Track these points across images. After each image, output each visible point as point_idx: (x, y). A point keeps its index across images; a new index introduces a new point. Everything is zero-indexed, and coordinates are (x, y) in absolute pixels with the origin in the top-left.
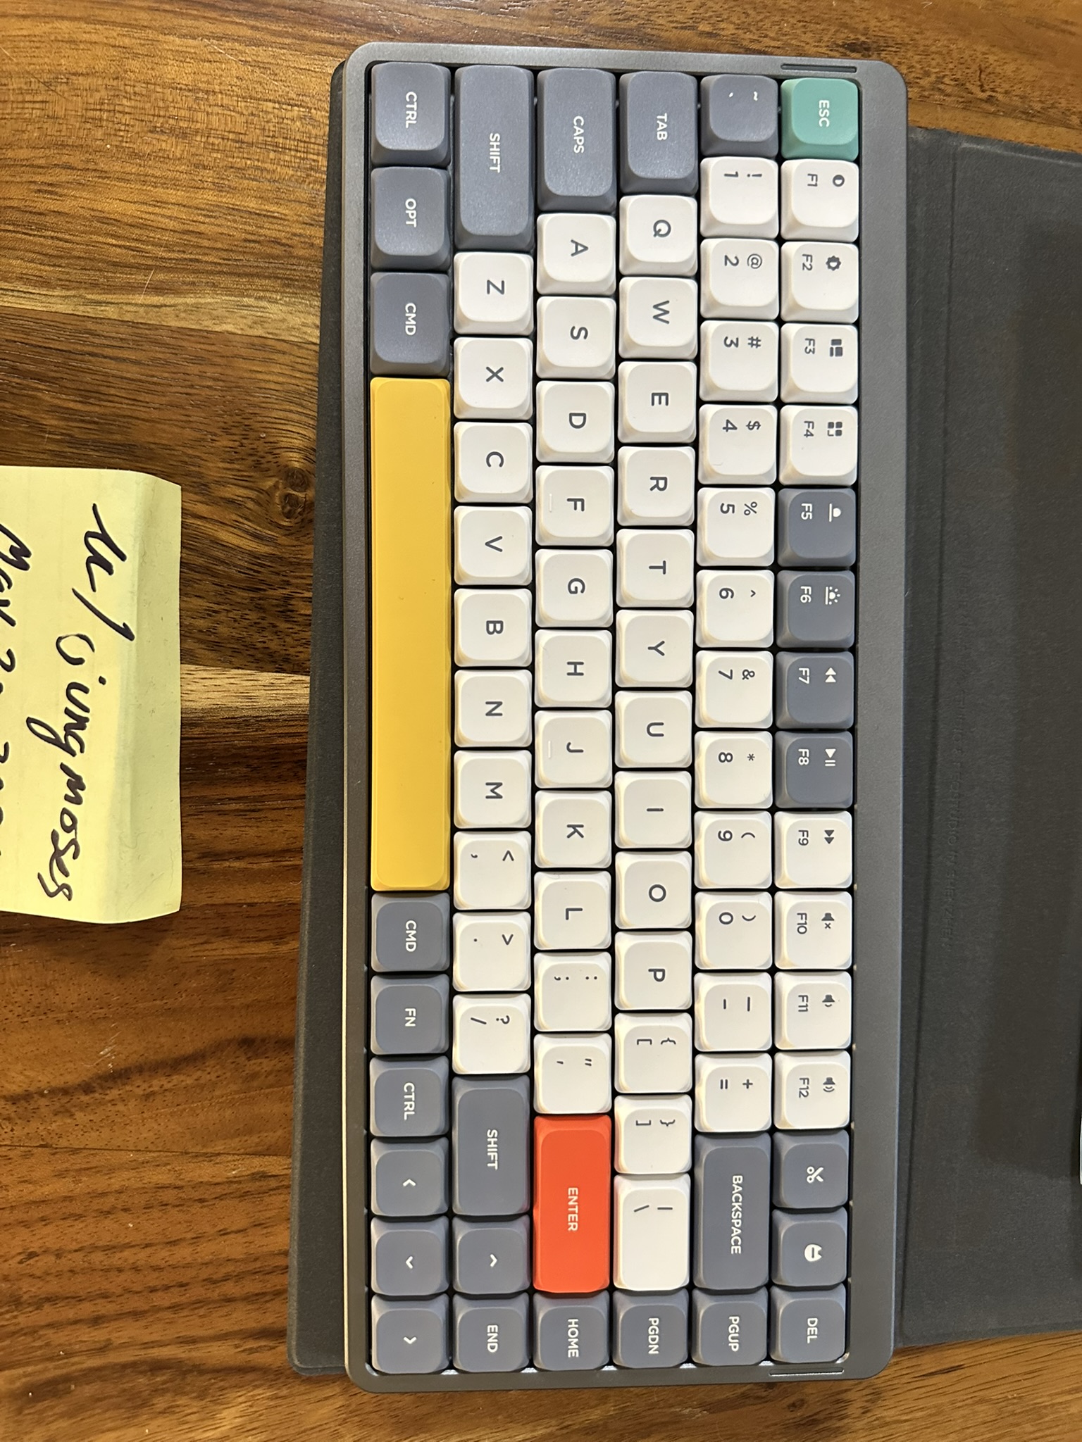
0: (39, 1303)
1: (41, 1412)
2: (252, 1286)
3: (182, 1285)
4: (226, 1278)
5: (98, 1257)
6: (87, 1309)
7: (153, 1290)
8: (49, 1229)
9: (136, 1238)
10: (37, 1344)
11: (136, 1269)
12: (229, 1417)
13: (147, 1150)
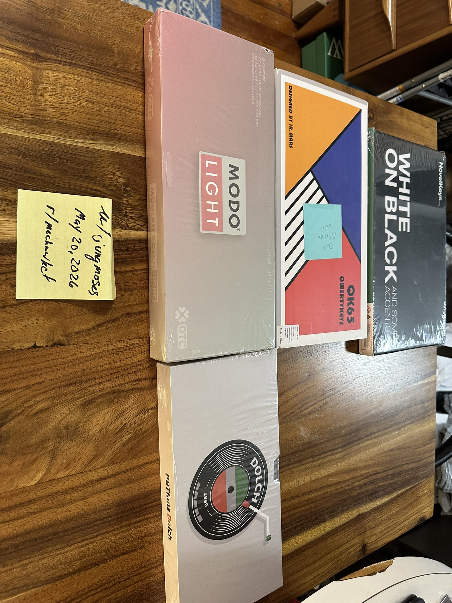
0: (87, 382)
1: (89, 408)
2: (134, 370)
3: (118, 372)
4: (128, 369)
5: (99, 368)
6: (98, 381)
7: (112, 374)
8: (88, 363)
9: (107, 362)
10: (87, 391)
11: (108, 369)
12: (131, 401)
13: (108, 341)
